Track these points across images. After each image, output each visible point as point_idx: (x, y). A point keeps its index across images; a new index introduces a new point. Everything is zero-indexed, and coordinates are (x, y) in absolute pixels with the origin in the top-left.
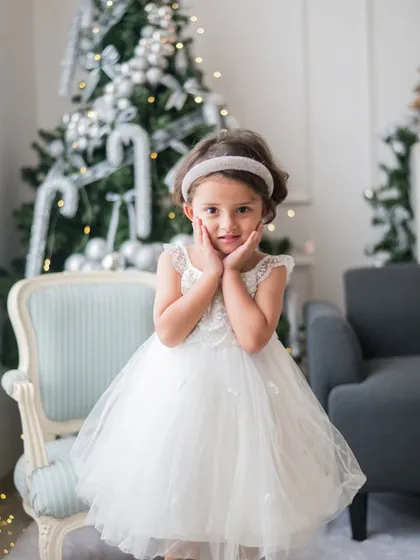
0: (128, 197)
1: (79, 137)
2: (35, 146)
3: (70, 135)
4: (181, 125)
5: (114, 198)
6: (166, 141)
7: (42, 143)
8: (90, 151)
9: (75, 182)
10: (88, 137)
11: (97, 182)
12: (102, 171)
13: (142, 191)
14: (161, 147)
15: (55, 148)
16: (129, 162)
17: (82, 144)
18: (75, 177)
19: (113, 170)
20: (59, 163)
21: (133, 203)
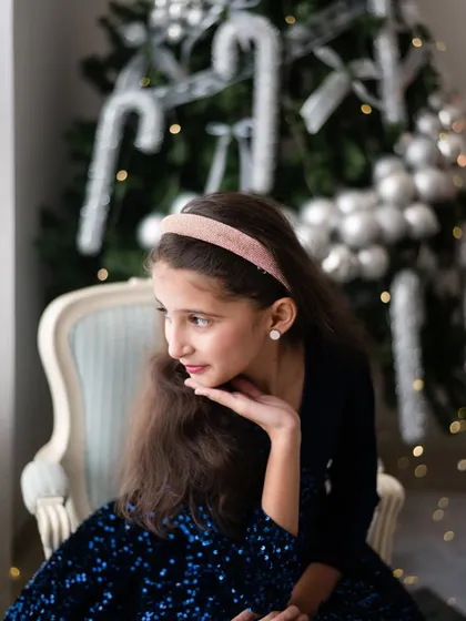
0: (240, 130)
1: (171, 21)
2: (104, 22)
3: (157, 16)
4: (332, 16)
5: (221, 130)
6: (305, 42)
7: (115, 20)
8: (188, 46)
9: (161, 100)
10: (184, 23)
11: (195, 103)
12: (203, 86)
13: (262, 123)
14: (297, 51)
15: (134, 34)
16: (247, 73)
17: (175, 32)
18: (161, 92)
19: (220, 86)
20: (137, 61)
21: (249, 140)
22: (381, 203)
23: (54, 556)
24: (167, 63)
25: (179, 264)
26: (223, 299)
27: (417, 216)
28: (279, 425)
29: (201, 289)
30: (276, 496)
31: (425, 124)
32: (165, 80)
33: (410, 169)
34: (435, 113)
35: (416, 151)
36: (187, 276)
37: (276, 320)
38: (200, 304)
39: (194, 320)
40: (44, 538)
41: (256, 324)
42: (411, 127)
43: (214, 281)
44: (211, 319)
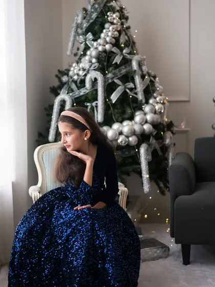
0: (94, 104)
1: (75, 74)
2: (57, 76)
3: (71, 73)
5: (88, 104)
6: (112, 78)
8: (79, 81)
9: (71, 96)
10: (78, 75)
11: (80, 96)
12: (83, 92)
13: (100, 102)
14: (110, 81)
15: (65, 79)
16: (95, 88)
17: (75, 78)
18: (71, 94)
19: (87, 91)
20: (65, 86)
21: (97, 107)
22: (136, 123)
23: (36, 202)
24: (74, 86)
25: (63, 122)
26: (72, 129)
27: (147, 127)
28: (88, 160)
29: (67, 126)
30: (87, 177)
31: (151, 101)
32: (72, 91)
33: (145, 114)
34: (155, 98)
35: (147, 108)
36: (65, 123)
37: (86, 136)
38: (68, 130)
39: (67, 134)
40: (33, 199)
41: (81, 136)
42: (147, 102)
43: (70, 125)
44: (71, 134)
